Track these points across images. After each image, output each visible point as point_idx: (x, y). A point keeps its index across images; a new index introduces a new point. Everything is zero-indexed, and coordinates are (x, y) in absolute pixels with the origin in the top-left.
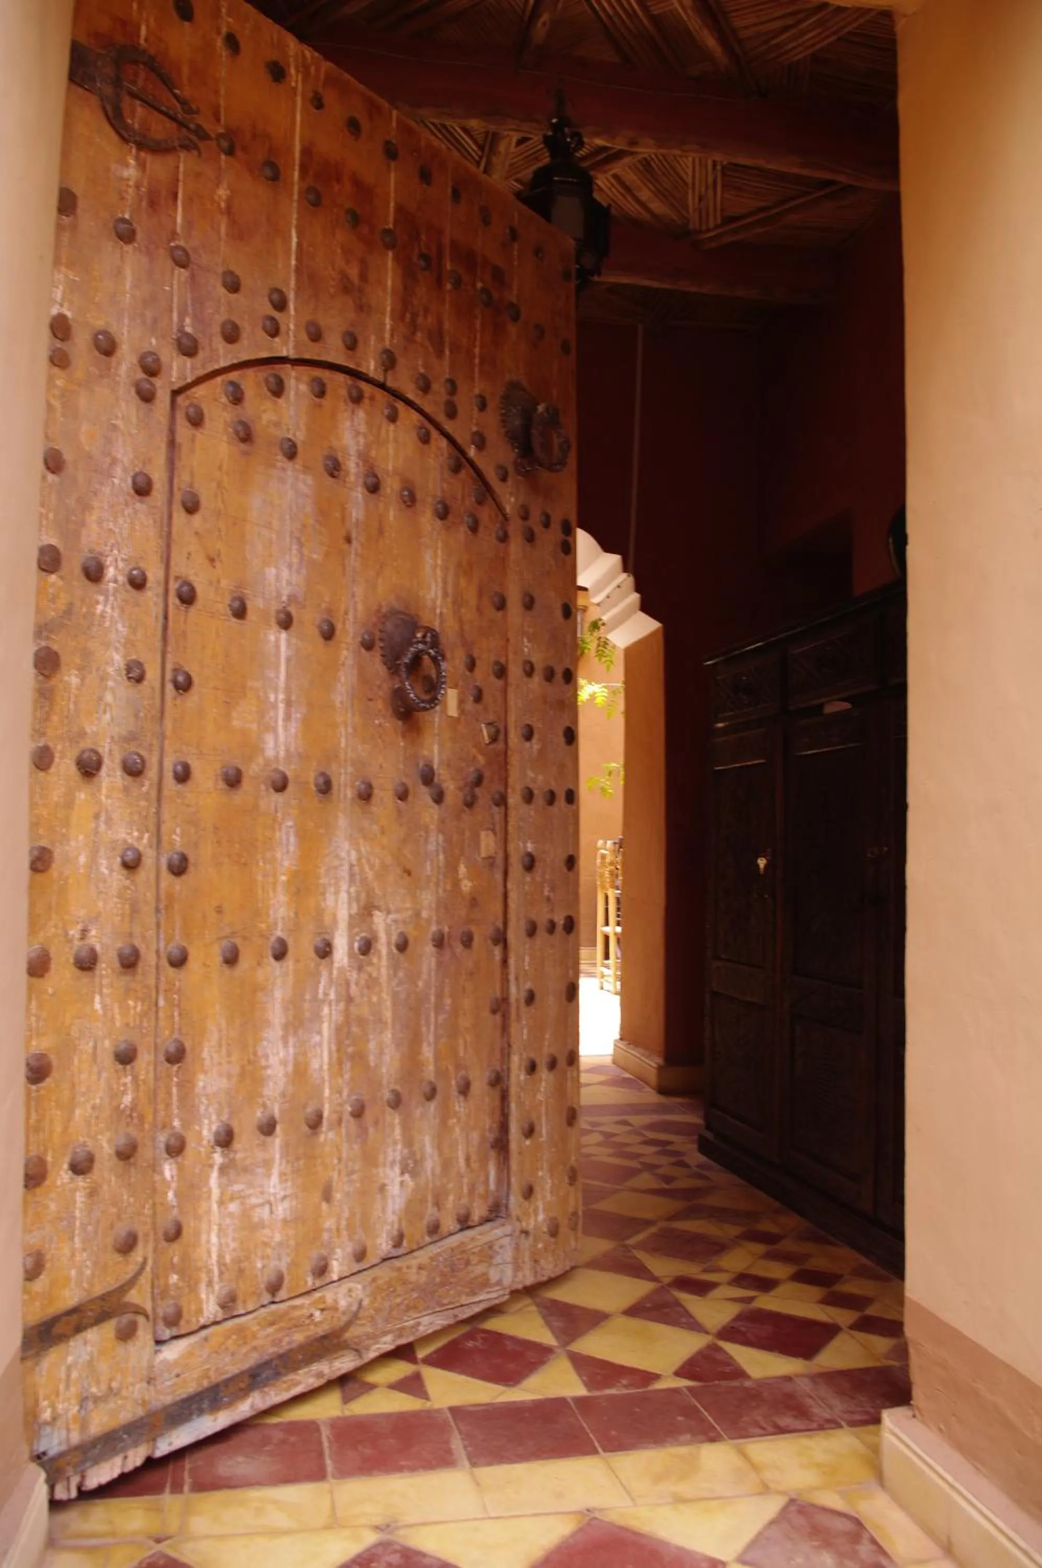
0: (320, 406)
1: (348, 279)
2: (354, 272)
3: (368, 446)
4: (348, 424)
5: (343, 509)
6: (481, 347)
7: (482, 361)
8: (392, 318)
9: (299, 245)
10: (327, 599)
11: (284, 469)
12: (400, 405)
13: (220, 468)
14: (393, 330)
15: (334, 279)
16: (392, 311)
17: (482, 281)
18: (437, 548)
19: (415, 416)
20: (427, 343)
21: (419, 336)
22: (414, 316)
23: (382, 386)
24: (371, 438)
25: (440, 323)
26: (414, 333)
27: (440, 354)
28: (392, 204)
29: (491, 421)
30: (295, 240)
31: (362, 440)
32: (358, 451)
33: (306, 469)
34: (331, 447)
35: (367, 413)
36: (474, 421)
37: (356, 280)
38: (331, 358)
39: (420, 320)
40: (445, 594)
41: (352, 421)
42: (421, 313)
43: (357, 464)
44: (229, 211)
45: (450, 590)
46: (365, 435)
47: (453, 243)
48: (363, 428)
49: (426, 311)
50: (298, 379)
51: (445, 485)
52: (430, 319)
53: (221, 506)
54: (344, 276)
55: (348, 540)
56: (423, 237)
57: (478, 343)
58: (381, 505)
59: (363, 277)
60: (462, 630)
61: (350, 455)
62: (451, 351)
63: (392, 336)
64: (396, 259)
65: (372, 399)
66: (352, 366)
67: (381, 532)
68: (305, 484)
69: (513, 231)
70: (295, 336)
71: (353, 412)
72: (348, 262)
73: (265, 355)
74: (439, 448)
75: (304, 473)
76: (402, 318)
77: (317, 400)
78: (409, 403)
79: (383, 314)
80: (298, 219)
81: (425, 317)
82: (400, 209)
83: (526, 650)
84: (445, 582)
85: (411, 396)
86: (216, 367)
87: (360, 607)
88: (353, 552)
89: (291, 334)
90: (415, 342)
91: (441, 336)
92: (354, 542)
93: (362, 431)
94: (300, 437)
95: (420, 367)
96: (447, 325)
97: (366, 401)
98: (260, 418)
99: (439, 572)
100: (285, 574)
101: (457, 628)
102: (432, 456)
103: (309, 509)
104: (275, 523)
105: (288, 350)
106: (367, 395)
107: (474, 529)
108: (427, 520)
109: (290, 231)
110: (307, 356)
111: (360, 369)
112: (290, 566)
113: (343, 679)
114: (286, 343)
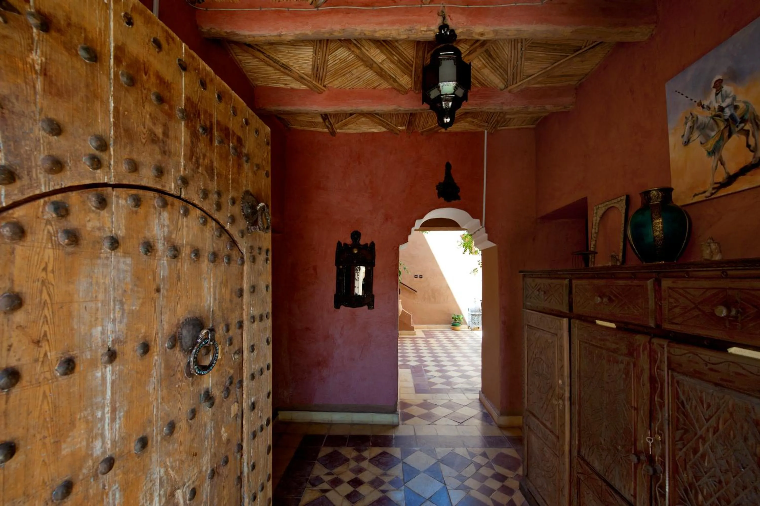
0: (136, 212)
1: (155, 135)
2: (159, 131)
3: (170, 232)
4: (157, 221)
5: (154, 273)
6: (232, 175)
7: (232, 183)
8: (185, 159)
9: (116, 108)
10: (143, 331)
11: (107, 258)
12: (190, 206)
13: (45, 269)
14: (185, 166)
15: (144, 134)
16: (185, 155)
17: (232, 142)
18: (210, 278)
19: (199, 212)
20: (205, 173)
21: (200, 170)
22: (197, 160)
23: (179, 197)
24: (172, 227)
25: (212, 162)
26: (198, 168)
27: (212, 179)
28: (183, 96)
29: (237, 210)
30: (112, 105)
31: (166, 229)
32: (164, 236)
33: (126, 254)
34: (145, 238)
35: (169, 213)
36: (229, 211)
37: (161, 136)
38: (144, 183)
39: (201, 161)
40: (215, 299)
41: (159, 219)
42: (202, 157)
43: (164, 244)
44: (45, 72)
45: (217, 297)
46: (168, 226)
47: (218, 123)
48: (167, 222)
49: (204, 156)
50: (118, 197)
51: (214, 245)
52: (206, 160)
53: (47, 298)
54: (152, 133)
55: (158, 290)
56: (202, 117)
57: (231, 173)
58: (179, 264)
59: (165, 134)
60: (223, 314)
61: (158, 240)
62: (217, 177)
63: (185, 169)
64: (187, 126)
65: (172, 205)
66: (159, 187)
67: (179, 279)
68: (126, 264)
69: (246, 120)
70: (114, 169)
71: (160, 214)
72: (154, 124)
73: (88, 182)
74: (212, 227)
75: (125, 257)
76: (191, 159)
77: (134, 209)
78: (194, 205)
79: (179, 156)
80: (114, 92)
81: (204, 159)
82: (188, 99)
83: (252, 312)
84: (215, 294)
85: (196, 202)
86: (37, 192)
87: (166, 327)
88: (161, 296)
89: (112, 168)
90: (198, 172)
91: (213, 170)
92: (162, 290)
93: (166, 224)
94: (121, 233)
95: (201, 186)
96: (215, 164)
97: (169, 207)
98: (85, 226)
99: (212, 290)
100: (110, 326)
101: (221, 314)
102: (208, 231)
103: (128, 279)
104: (101, 296)
105: (110, 179)
106: (169, 203)
107: (229, 263)
108: (205, 264)
109: (108, 99)
110: (125, 182)
111: (164, 189)
112: (114, 320)
113: (155, 374)
114: (108, 173)
